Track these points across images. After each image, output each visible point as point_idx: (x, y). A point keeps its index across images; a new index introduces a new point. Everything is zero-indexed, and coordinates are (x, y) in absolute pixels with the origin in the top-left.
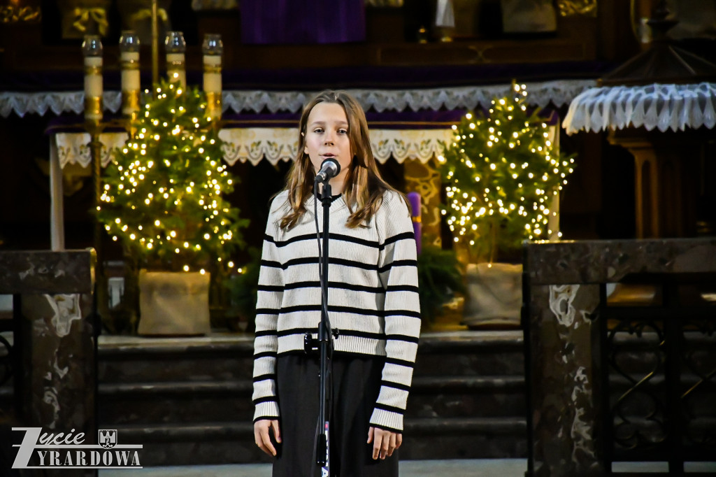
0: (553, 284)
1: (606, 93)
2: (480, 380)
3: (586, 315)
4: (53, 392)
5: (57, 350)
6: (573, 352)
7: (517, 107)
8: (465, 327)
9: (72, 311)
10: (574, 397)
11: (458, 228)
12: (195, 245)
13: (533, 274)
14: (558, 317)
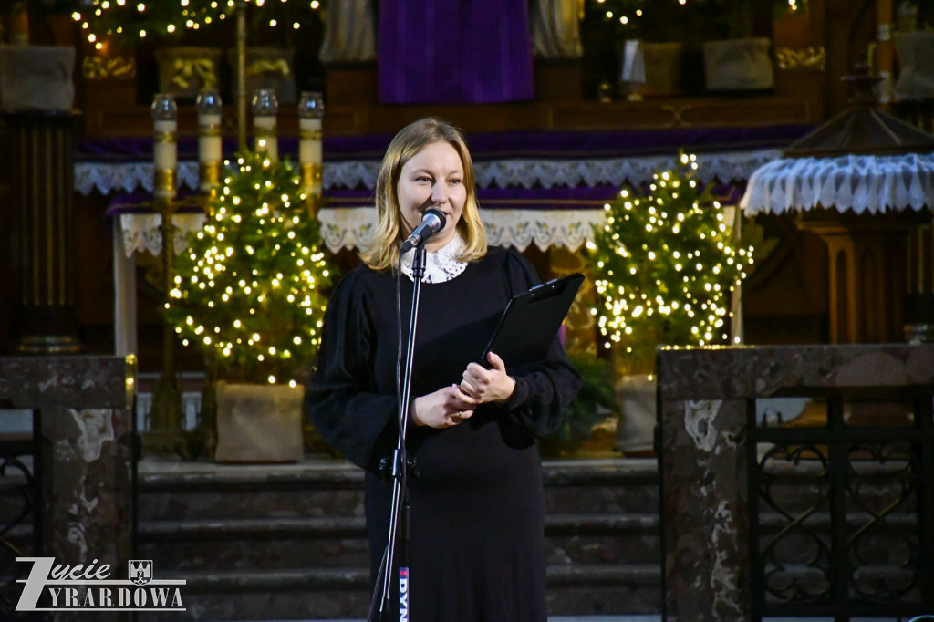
0: (689, 399)
1: (791, 166)
2: (624, 519)
3: (730, 437)
4: (79, 528)
5: (84, 478)
6: (714, 483)
7: (685, 184)
8: (619, 454)
9: (103, 431)
10: (715, 538)
11: (611, 331)
12: (283, 351)
13: (665, 387)
14: (695, 441)
